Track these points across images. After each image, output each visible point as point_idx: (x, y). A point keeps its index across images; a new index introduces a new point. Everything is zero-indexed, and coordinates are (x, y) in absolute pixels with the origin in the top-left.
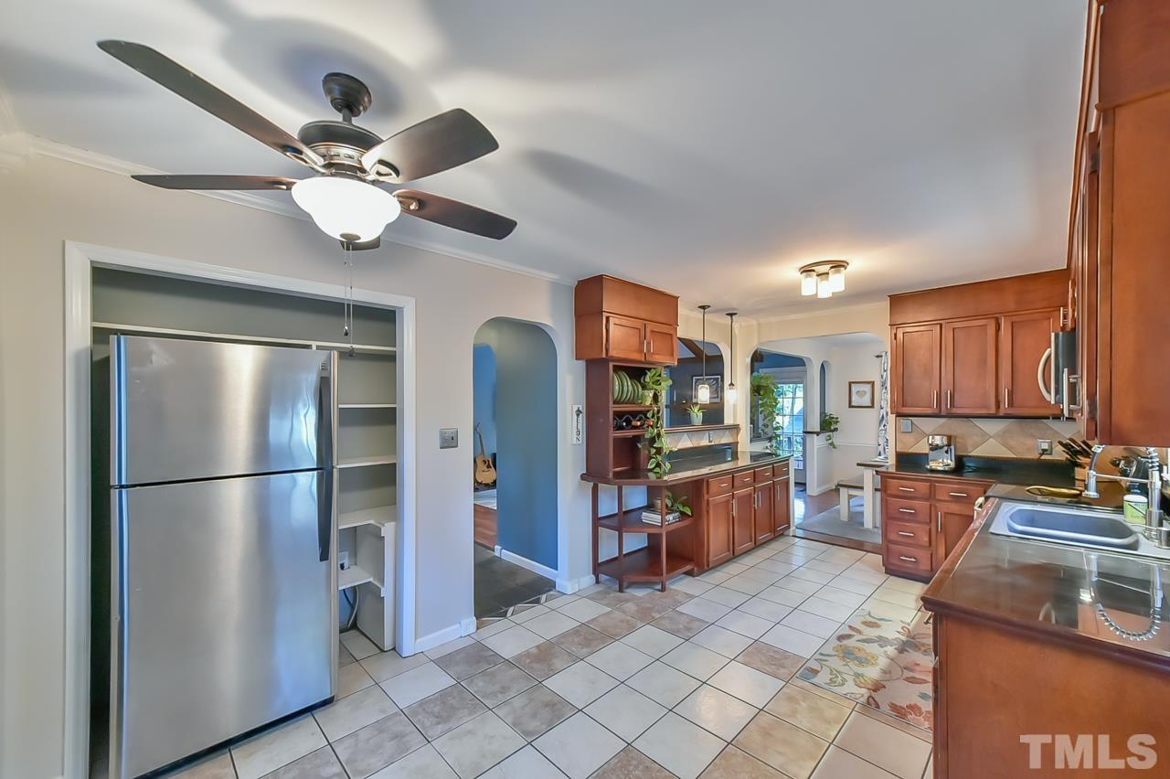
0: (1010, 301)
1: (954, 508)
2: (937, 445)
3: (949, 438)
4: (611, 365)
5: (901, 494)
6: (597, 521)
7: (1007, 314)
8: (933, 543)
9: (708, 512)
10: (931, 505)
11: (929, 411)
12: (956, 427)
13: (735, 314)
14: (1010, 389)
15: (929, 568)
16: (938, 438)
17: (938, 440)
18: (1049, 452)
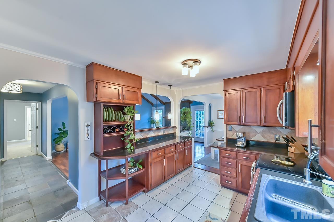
0: (265, 82)
1: (245, 163)
2: (239, 137)
3: (244, 134)
4: (102, 105)
5: (226, 156)
6: (100, 173)
7: (264, 86)
8: (237, 176)
9: (151, 166)
10: (236, 161)
11: (237, 123)
12: (246, 129)
13: (172, 86)
14: (265, 116)
15: (236, 186)
16: (240, 134)
17: (240, 135)
18: (278, 140)
